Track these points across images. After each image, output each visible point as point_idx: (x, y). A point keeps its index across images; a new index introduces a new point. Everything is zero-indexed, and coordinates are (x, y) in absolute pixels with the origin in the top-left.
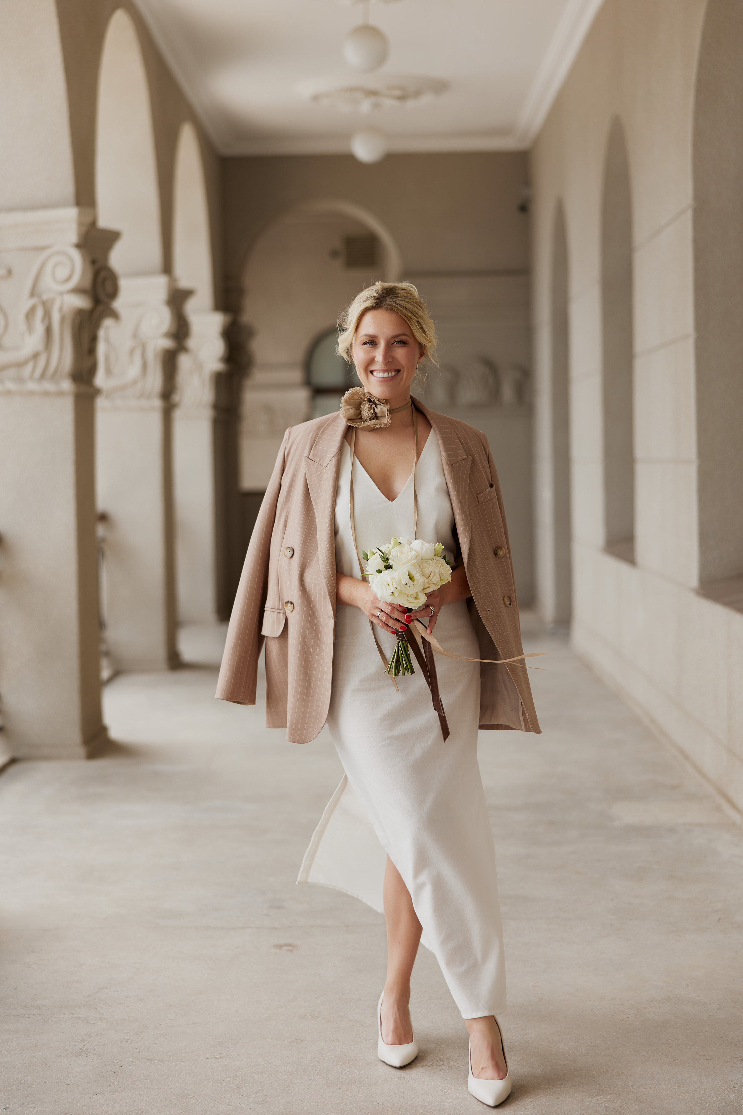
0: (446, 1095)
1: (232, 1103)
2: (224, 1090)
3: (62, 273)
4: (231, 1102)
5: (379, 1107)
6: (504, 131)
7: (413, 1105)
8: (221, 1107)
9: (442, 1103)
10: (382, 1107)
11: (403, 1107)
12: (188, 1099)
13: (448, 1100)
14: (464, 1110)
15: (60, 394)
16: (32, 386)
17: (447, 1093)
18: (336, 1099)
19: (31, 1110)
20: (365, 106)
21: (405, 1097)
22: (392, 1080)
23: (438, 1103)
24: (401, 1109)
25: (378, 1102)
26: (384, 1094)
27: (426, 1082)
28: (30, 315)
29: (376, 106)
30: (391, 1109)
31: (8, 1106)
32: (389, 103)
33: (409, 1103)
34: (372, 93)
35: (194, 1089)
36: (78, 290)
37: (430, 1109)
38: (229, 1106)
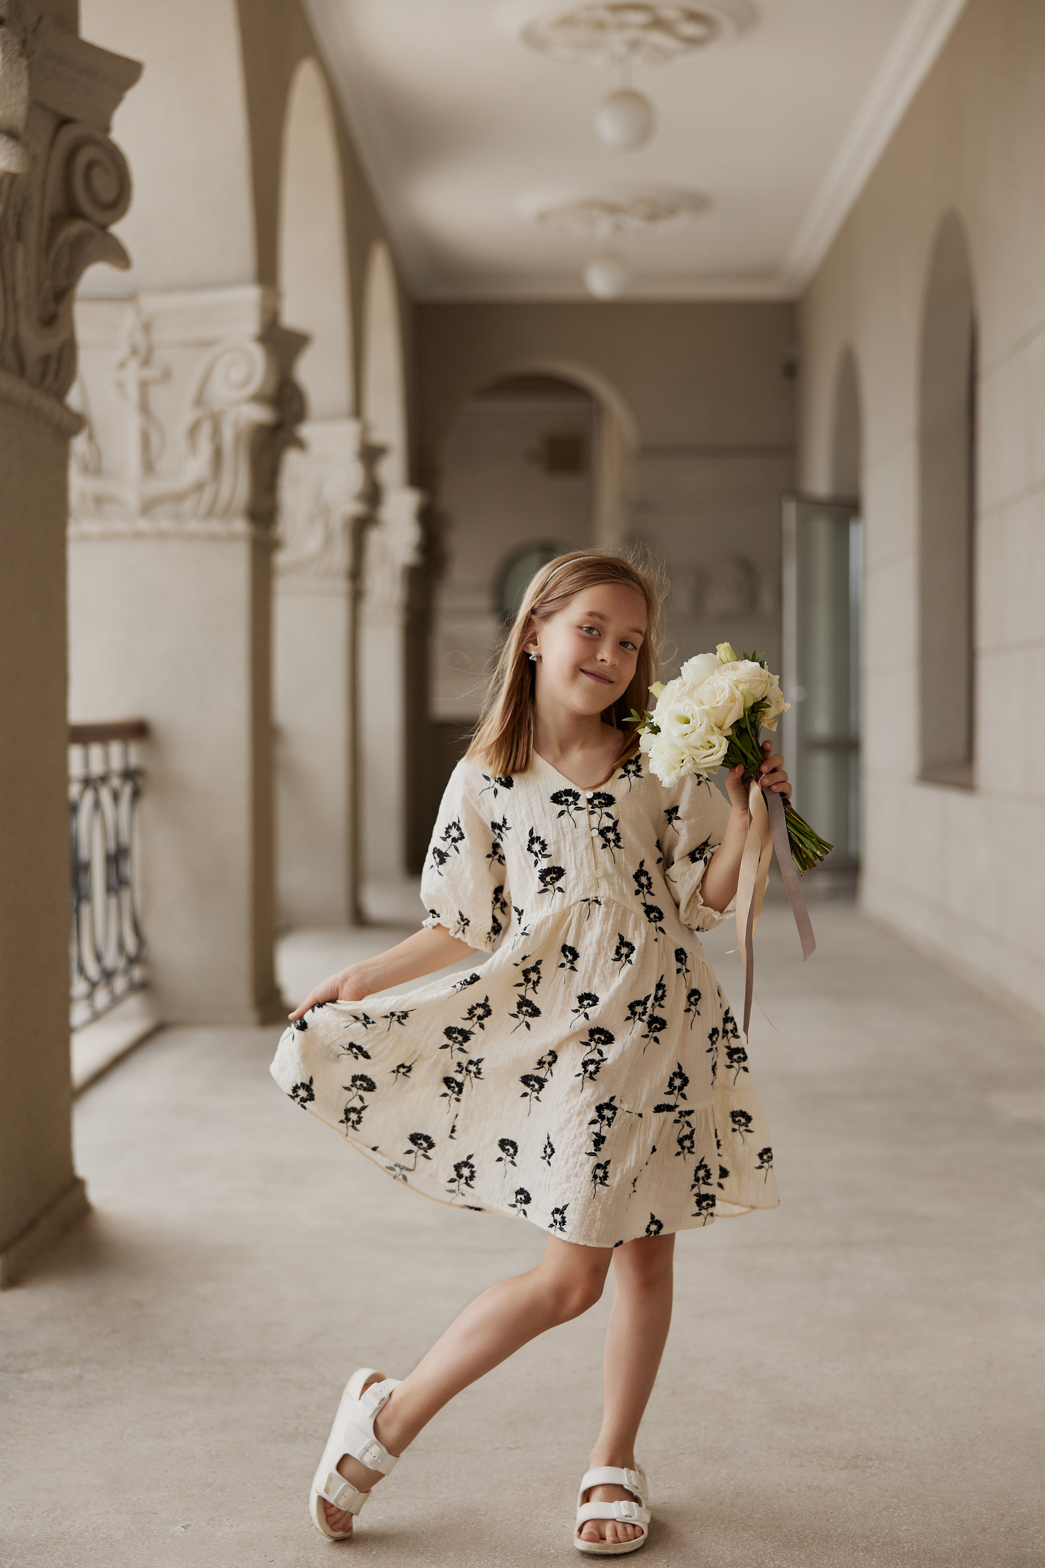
0: (896, 1517)
1: (552, 1525)
2: (533, 1502)
3: (237, 374)
4: (550, 1524)
5: (792, 1536)
6: (768, 273)
7: (847, 1533)
8: (534, 1531)
9: (893, 1532)
10: (797, 1536)
11: (831, 1536)
12: (478, 1517)
13: (902, 1525)
14: (933, 1544)
15: (231, 537)
16: (194, 526)
17: (896, 1515)
18: (719, 1522)
19: (227, 1530)
20: (604, 228)
21: (831, 1520)
22: (800, 1490)
23: (887, 1531)
24: (829, 1541)
25: (789, 1529)
26: (794, 1514)
27: (856, 1495)
28: (193, 431)
29: (618, 228)
30: (813, 1539)
31: (188, 1522)
32: (634, 224)
33: (839, 1530)
34: (613, 209)
35: (485, 1499)
36: (258, 398)
37: (877, 1542)
38: (547, 1529)
